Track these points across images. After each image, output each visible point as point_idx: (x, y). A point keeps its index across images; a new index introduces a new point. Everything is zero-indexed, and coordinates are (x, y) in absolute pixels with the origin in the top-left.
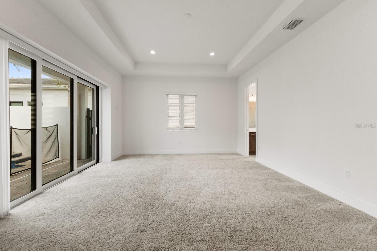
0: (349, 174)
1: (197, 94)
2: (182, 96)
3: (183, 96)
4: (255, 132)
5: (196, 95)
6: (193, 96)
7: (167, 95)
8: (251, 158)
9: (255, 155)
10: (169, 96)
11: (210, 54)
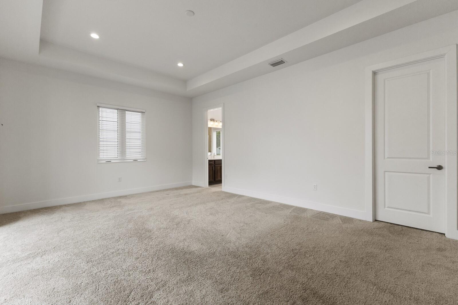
0: (316, 187)
1: (146, 111)
2: (122, 111)
3: (124, 111)
4: (221, 160)
5: (144, 113)
6: (139, 113)
7: (98, 107)
8: (215, 189)
9: (222, 183)
10: (100, 109)
11: (178, 63)
